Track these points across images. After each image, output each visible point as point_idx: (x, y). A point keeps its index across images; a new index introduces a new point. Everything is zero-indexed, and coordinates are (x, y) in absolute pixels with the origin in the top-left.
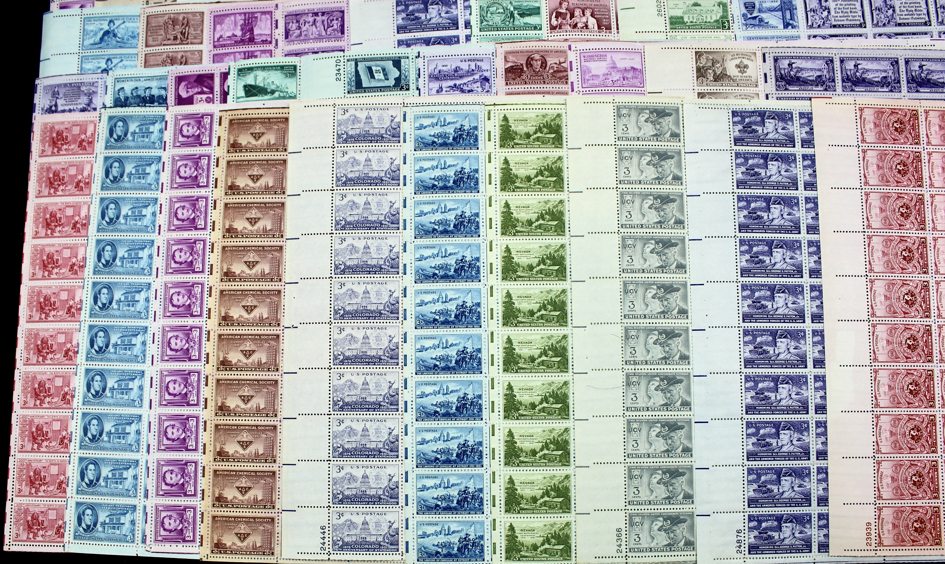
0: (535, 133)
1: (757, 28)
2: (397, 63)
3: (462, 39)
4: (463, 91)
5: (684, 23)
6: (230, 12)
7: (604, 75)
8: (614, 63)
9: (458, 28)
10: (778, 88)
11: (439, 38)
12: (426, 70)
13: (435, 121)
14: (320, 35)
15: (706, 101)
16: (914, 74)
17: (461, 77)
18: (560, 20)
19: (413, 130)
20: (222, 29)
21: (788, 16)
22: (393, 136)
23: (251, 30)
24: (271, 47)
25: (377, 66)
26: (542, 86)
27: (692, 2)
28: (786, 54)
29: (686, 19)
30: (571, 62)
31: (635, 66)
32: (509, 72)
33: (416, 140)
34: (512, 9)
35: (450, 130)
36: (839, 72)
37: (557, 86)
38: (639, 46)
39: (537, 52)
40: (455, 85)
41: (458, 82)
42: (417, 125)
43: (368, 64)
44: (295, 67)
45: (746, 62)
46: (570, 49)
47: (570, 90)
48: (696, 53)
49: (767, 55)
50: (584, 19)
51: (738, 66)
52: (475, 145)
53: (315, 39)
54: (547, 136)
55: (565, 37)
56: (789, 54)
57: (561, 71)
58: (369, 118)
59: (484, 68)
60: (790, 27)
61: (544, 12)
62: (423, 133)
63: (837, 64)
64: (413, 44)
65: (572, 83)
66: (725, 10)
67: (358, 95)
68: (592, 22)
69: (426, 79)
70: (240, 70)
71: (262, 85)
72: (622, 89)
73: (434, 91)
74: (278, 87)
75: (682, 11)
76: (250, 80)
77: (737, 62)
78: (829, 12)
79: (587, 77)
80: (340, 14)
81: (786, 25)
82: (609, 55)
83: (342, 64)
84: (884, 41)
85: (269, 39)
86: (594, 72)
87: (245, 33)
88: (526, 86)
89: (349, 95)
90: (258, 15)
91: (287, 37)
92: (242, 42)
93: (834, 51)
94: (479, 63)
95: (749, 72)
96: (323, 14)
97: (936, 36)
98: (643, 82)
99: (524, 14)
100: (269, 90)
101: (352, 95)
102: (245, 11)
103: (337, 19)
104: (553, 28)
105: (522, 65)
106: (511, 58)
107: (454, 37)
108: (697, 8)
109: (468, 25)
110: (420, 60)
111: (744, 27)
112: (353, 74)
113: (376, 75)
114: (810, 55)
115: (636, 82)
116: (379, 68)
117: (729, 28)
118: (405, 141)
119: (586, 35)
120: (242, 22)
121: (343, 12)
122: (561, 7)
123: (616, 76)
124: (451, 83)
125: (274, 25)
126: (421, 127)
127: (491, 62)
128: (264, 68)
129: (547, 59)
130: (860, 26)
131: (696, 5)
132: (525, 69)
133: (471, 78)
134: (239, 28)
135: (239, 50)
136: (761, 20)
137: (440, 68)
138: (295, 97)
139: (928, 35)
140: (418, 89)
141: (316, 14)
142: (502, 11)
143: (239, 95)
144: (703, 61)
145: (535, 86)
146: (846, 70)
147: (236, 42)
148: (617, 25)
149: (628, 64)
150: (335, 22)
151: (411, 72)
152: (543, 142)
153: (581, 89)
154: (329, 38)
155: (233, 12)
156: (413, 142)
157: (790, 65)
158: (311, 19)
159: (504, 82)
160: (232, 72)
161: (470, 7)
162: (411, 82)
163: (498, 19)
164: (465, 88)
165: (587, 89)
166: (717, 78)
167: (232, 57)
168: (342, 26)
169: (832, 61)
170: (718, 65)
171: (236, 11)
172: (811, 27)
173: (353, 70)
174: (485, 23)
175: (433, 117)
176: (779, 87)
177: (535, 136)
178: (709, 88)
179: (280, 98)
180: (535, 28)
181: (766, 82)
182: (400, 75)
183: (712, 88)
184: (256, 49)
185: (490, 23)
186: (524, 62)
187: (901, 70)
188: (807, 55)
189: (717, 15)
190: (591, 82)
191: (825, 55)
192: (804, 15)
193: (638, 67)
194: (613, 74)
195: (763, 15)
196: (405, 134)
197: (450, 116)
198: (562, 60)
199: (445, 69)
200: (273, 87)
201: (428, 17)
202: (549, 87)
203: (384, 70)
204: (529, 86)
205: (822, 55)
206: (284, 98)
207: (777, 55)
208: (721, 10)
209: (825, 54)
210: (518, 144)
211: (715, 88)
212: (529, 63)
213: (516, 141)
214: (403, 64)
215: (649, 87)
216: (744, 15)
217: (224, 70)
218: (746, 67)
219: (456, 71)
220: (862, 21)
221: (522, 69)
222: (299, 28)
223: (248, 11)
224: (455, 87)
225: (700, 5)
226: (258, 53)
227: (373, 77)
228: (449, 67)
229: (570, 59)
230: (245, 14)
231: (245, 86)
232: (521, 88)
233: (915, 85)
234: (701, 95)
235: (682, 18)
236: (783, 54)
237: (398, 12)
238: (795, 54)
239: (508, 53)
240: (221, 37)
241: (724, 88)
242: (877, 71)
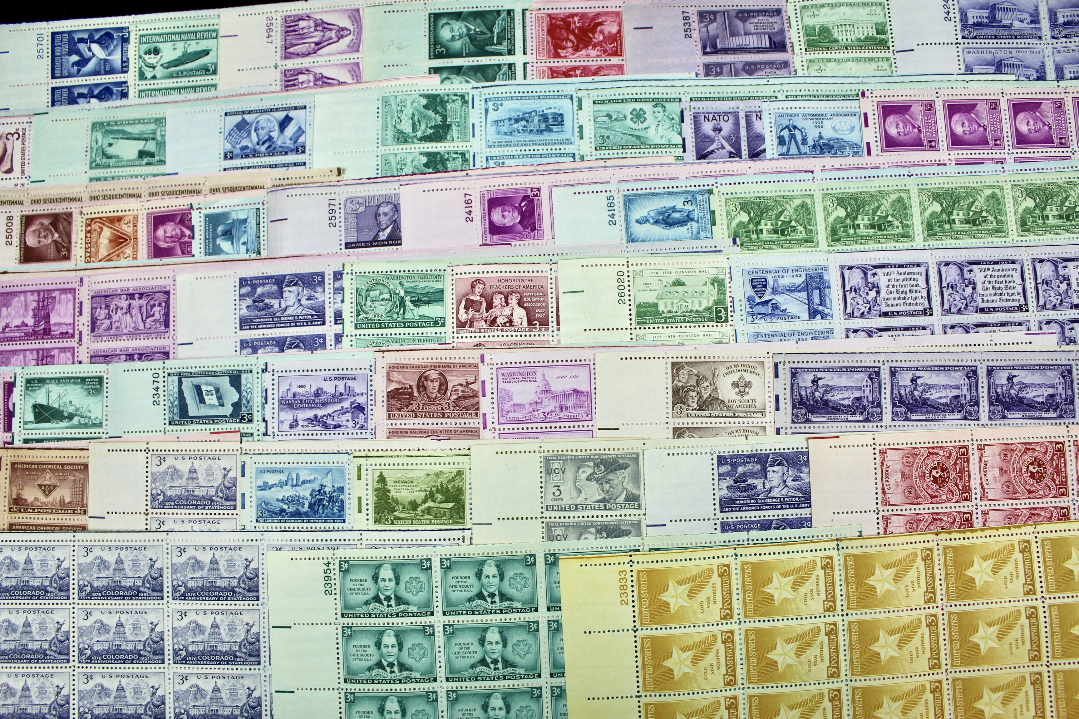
0: (425, 502)
1: (768, 320)
2: (236, 380)
3: (330, 340)
4: (326, 426)
5: (658, 313)
6: (19, 289)
7: (531, 404)
8: (547, 384)
9: (324, 324)
10: (795, 418)
11: (297, 337)
12: (275, 392)
13: (283, 477)
14: (136, 328)
15: (685, 442)
16: (999, 390)
17: (324, 404)
18: (471, 312)
19: (254, 490)
20: (9, 315)
21: (816, 300)
22: (227, 500)
23: (47, 317)
24: (72, 343)
25: (208, 384)
26: (439, 421)
27: (671, 280)
28: (810, 365)
29: (661, 308)
30: (483, 382)
31: (580, 388)
32: (393, 397)
33: (258, 506)
34: (402, 294)
35: (305, 492)
36: (888, 391)
37: (463, 421)
38: (586, 355)
39: (434, 367)
40: (316, 417)
41: (320, 413)
42: (260, 483)
43: (197, 381)
44: (101, 379)
45: (748, 377)
46: (483, 361)
47: (481, 426)
48: (673, 364)
49: (780, 366)
50: (507, 311)
51: (736, 385)
52: (340, 516)
53: (130, 334)
54: (443, 505)
55: (478, 340)
56: (814, 365)
57: (469, 397)
58: (193, 471)
59: (357, 390)
60: (819, 317)
61: (449, 298)
62: (269, 495)
63: (885, 377)
64: (261, 347)
65: (484, 415)
66: (722, 291)
67: (183, 427)
68: (520, 314)
69: (276, 406)
70: (28, 381)
71: (56, 406)
72: (558, 425)
73: (286, 426)
74: (78, 409)
75: (655, 294)
76: (40, 397)
77: (735, 377)
78: (878, 292)
79: (506, 407)
80: (163, 297)
81: (813, 314)
82: (540, 372)
83: (161, 379)
84: (959, 337)
85: (71, 331)
86: (517, 400)
87: (39, 322)
88: (416, 421)
89: (171, 428)
90: (56, 294)
91: (93, 330)
92: (34, 335)
93: (882, 357)
94: (350, 383)
95: (752, 393)
96: (141, 296)
97: (1034, 329)
98: (590, 413)
99: (419, 300)
100: (65, 414)
101: (175, 428)
102: (39, 288)
103: (160, 305)
104: (461, 325)
105: (411, 387)
106: (396, 376)
107: (319, 336)
108: (679, 289)
109: (338, 318)
110: (268, 376)
111: (750, 318)
112: (176, 395)
113: (206, 398)
114: (846, 365)
115: (580, 412)
116: (211, 388)
117: (726, 321)
118: (243, 507)
119: (509, 336)
120: (35, 304)
121: (167, 293)
122: (473, 292)
123: (550, 405)
124: (310, 414)
125: (77, 310)
126: (266, 487)
127: (368, 380)
128: (59, 380)
129: (449, 378)
130: (924, 313)
131: (678, 283)
132: (416, 394)
133: (338, 407)
134: (31, 313)
135: (30, 347)
136: (775, 307)
137: (295, 389)
138: (100, 425)
139: (1024, 327)
140: (264, 420)
141: (131, 296)
142: (387, 296)
143: (27, 419)
144: (683, 377)
145: (430, 421)
146: (899, 387)
147: (26, 334)
148: (558, 316)
149: (568, 385)
150: (156, 309)
151: (255, 394)
152: (436, 516)
153: (497, 426)
154: (147, 333)
155: (23, 288)
156: (254, 509)
157: (815, 381)
158: (124, 304)
159: (385, 414)
160: (18, 384)
161: (343, 289)
162: (255, 409)
163: (381, 310)
164: (330, 421)
165: (506, 426)
166: (703, 405)
167: (21, 357)
168: (167, 315)
169: (878, 373)
170: (706, 384)
171: (27, 288)
172: (851, 315)
173: (176, 390)
174: (363, 316)
175: (281, 471)
176: (797, 416)
177: (424, 506)
178: (690, 420)
179: (80, 426)
180: (436, 324)
181: (777, 409)
182: (240, 399)
183: (695, 420)
184: (53, 345)
185: (370, 316)
186: (414, 384)
187: (980, 385)
188: (841, 365)
189: (708, 300)
190: (511, 415)
191: (868, 364)
192: (841, 297)
193: (584, 387)
194: (546, 402)
195: (779, 299)
196: (243, 495)
197: (306, 472)
198: (471, 379)
199: (301, 391)
200: (71, 410)
201: (283, 305)
202: (450, 423)
203: (217, 390)
204: (421, 421)
205: (863, 364)
206: (86, 426)
207: (796, 365)
208: (715, 291)
209: (868, 362)
210: (399, 519)
211: (699, 420)
212: (422, 386)
213: (397, 514)
214: (243, 381)
215: (600, 420)
216: (750, 299)
217: (8, 380)
218: (748, 385)
219: (317, 394)
220: (927, 305)
221: (411, 394)
222: (109, 317)
223: (42, 287)
224: (315, 420)
225: (683, 284)
226: (55, 352)
227: (202, 401)
228: (307, 389)
229: (482, 378)
230: (39, 292)
231: (35, 406)
232: (410, 423)
233: (1000, 408)
234: (678, 433)
235: (656, 305)
236: (805, 365)
237: (242, 296)
238: (823, 365)
239: (392, 367)
240: (7, 326)
241: (713, 420)
242: (945, 387)
